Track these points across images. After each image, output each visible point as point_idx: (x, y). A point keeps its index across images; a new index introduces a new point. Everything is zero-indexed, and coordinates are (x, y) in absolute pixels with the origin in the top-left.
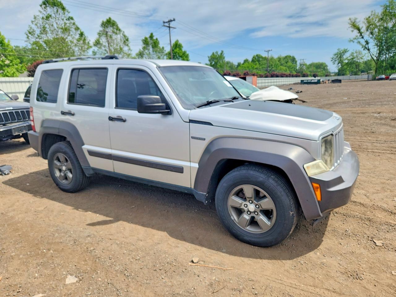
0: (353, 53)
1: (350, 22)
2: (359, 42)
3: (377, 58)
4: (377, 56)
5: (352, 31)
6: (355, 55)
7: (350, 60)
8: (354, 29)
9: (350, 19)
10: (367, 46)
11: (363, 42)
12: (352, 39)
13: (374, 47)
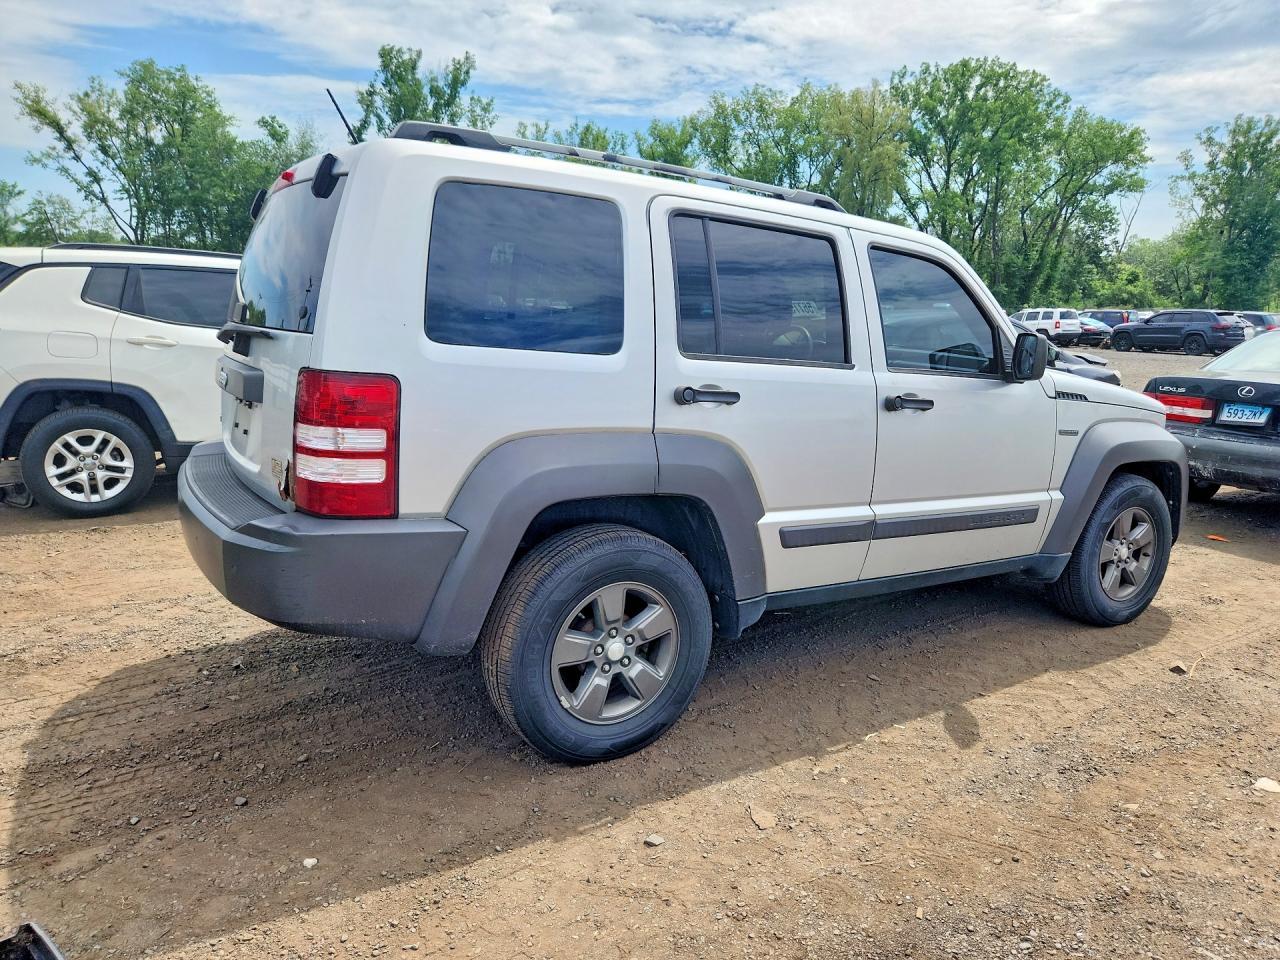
0: (40, 202)
1: (21, 97)
2: (64, 170)
3: (135, 231)
4: (134, 225)
5: (37, 129)
6: (49, 209)
7: (34, 225)
8: (43, 124)
9: (18, 86)
10: (95, 188)
11: (79, 171)
12: (37, 155)
13: (119, 195)
